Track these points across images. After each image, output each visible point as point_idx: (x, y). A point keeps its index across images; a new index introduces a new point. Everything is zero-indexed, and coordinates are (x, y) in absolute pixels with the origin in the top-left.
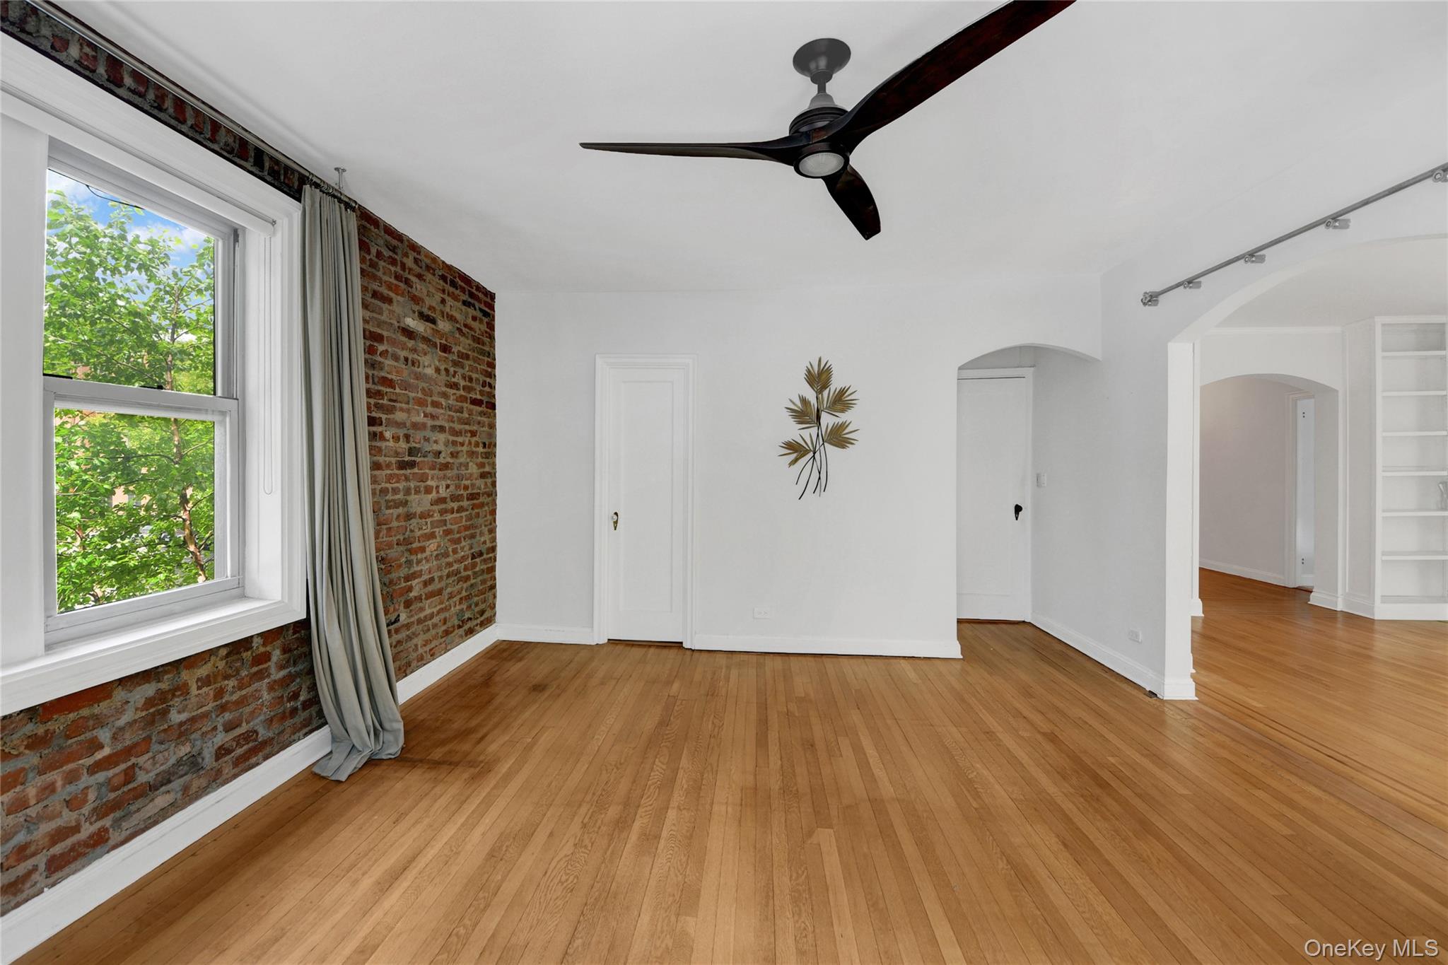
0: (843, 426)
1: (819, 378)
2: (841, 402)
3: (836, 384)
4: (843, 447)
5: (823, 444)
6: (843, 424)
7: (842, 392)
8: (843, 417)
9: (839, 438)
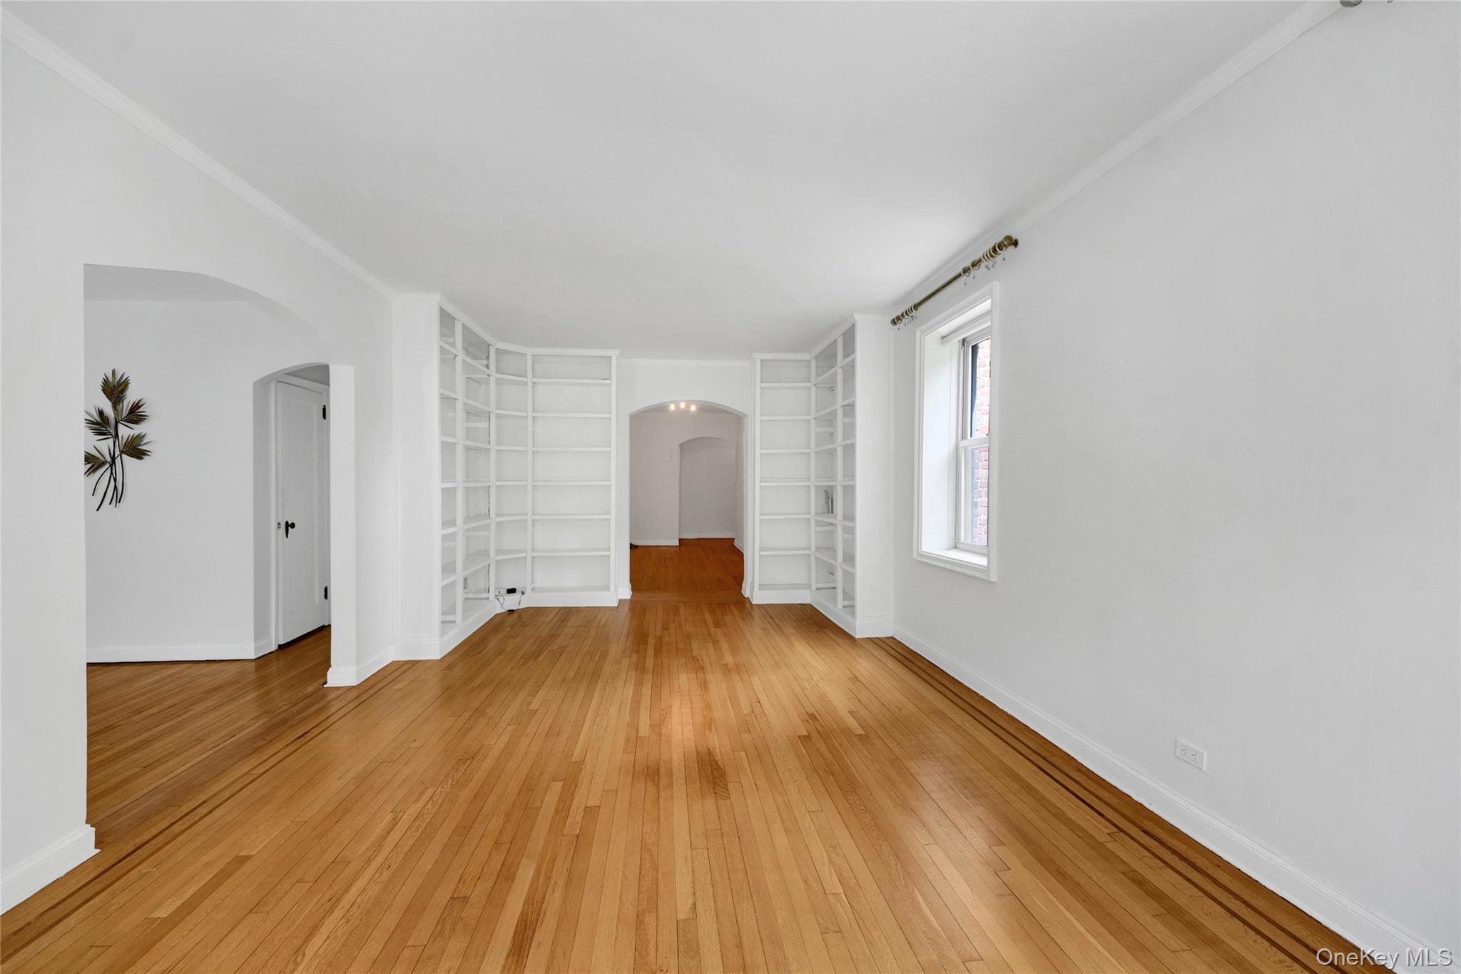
0: (140, 437)
1: (115, 390)
2: (135, 415)
3: (131, 397)
4: (140, 458)
5: (120, 455)
6: (139, 436)
7: (136, 407)
8: (137, 429)
9: (135, 449)
